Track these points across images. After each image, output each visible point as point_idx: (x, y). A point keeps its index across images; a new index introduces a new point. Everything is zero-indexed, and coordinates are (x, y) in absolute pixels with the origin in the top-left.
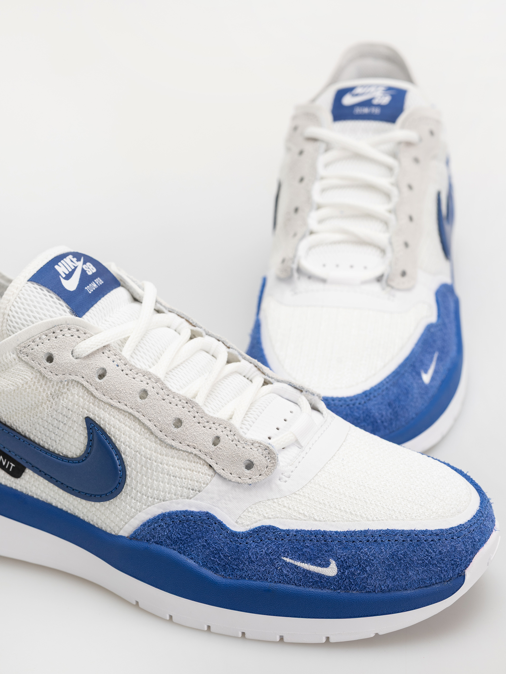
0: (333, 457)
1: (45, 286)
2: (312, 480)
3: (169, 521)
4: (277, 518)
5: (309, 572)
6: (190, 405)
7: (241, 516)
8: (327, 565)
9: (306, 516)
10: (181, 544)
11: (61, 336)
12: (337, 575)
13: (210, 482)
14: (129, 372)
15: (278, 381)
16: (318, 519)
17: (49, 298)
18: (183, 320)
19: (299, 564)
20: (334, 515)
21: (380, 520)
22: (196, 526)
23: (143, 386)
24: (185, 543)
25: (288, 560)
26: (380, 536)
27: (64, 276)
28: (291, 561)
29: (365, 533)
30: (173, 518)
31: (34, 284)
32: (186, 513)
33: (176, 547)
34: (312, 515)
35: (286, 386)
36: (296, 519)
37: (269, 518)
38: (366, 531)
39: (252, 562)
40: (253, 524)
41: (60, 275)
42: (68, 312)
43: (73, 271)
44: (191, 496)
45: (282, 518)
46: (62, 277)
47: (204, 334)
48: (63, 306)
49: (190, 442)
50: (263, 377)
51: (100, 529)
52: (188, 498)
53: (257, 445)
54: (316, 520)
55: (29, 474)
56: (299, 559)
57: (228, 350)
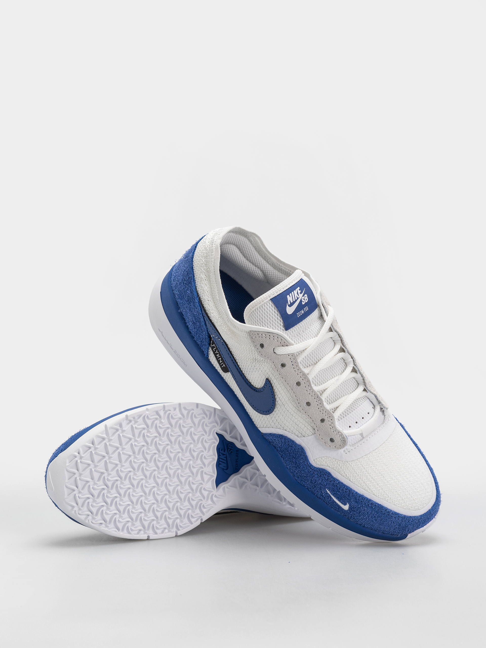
0: (375, 449)
1: (277, 307)
2: (359, 459)
3: (283, 440)
4: (334, 469)
5: (336, 503)
6: (318, 399)
7: (318, 459)
8: (345, 504)
9: (347, 476)
10: (284, 454)
11: (272, 339)
12: (347, 510)
13: (311, 436)
14: (297, 370)
15: (371, 392)
16: (351, 481)
17: (276, 315)
18: (339, 339)
19: (332, 497)
20: (360, 483)
21: (379, 497)
22: (294, 451)
23: (300, 380)
24: (286, 455)
25: (328, 492)
26: (375, 506)
27: (289, 304)
28: (329, 493)
29: (369, 500)
30: (286, 441)
31: (272, 303)
32: (293, 442)
33: (281, 454)
34: (350, 477)
35: (373, 396)
36: (342, 475)
37: (329, 467)
38: (370, 500)
39: (312, 483)
40: (321, 465)
41: (288, 302)
42: (282, 326)
43: (296, 301)
44: (299, 436)
45: (336, 471)
46: (288, 304)
47: (346, 352)
48: (281, 322)
49: (310, 415)
50: (364, 387)
51: (251, 419)
52: (297, 436)
53: (340, 434)
54: (350, 481)
55: (229, 374)
56: (333, 495)
57: (354, 366)
